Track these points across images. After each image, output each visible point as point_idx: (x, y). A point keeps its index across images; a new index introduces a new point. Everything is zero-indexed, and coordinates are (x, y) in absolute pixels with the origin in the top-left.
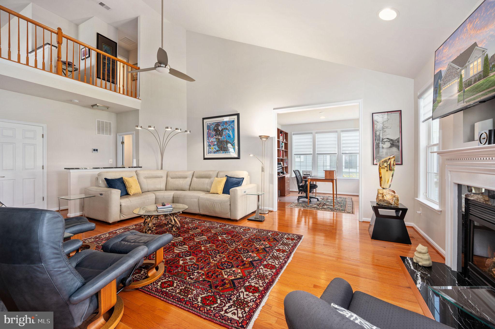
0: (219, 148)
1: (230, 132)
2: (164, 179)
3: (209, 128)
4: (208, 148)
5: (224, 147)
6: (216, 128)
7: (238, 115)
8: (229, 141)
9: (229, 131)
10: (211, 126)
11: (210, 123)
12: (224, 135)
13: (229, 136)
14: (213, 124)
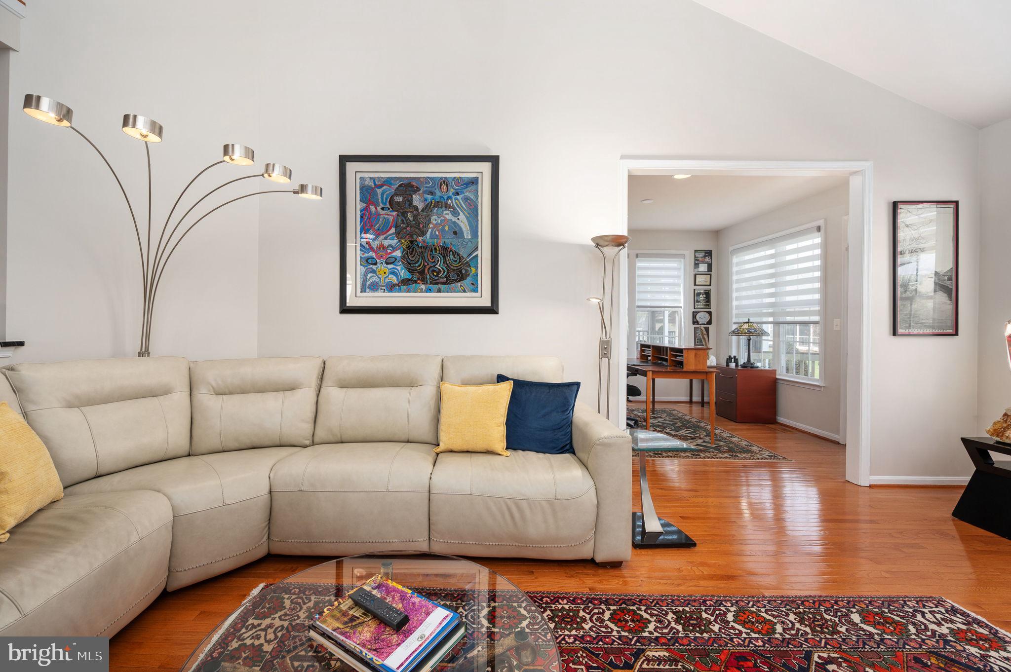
0: (411, 271)
1: (462, 216)
2: (180, 397)
3: (368, 193)
4: (361, 270)
5: (434, 271)
6: (399, 199)
7: (494, 161)
8: (454, 249)
9: (455, 214)
10: (379, 191)
11: (373, 179)
12: (436, 225)
13: (455, 233)
14: (388, 182)
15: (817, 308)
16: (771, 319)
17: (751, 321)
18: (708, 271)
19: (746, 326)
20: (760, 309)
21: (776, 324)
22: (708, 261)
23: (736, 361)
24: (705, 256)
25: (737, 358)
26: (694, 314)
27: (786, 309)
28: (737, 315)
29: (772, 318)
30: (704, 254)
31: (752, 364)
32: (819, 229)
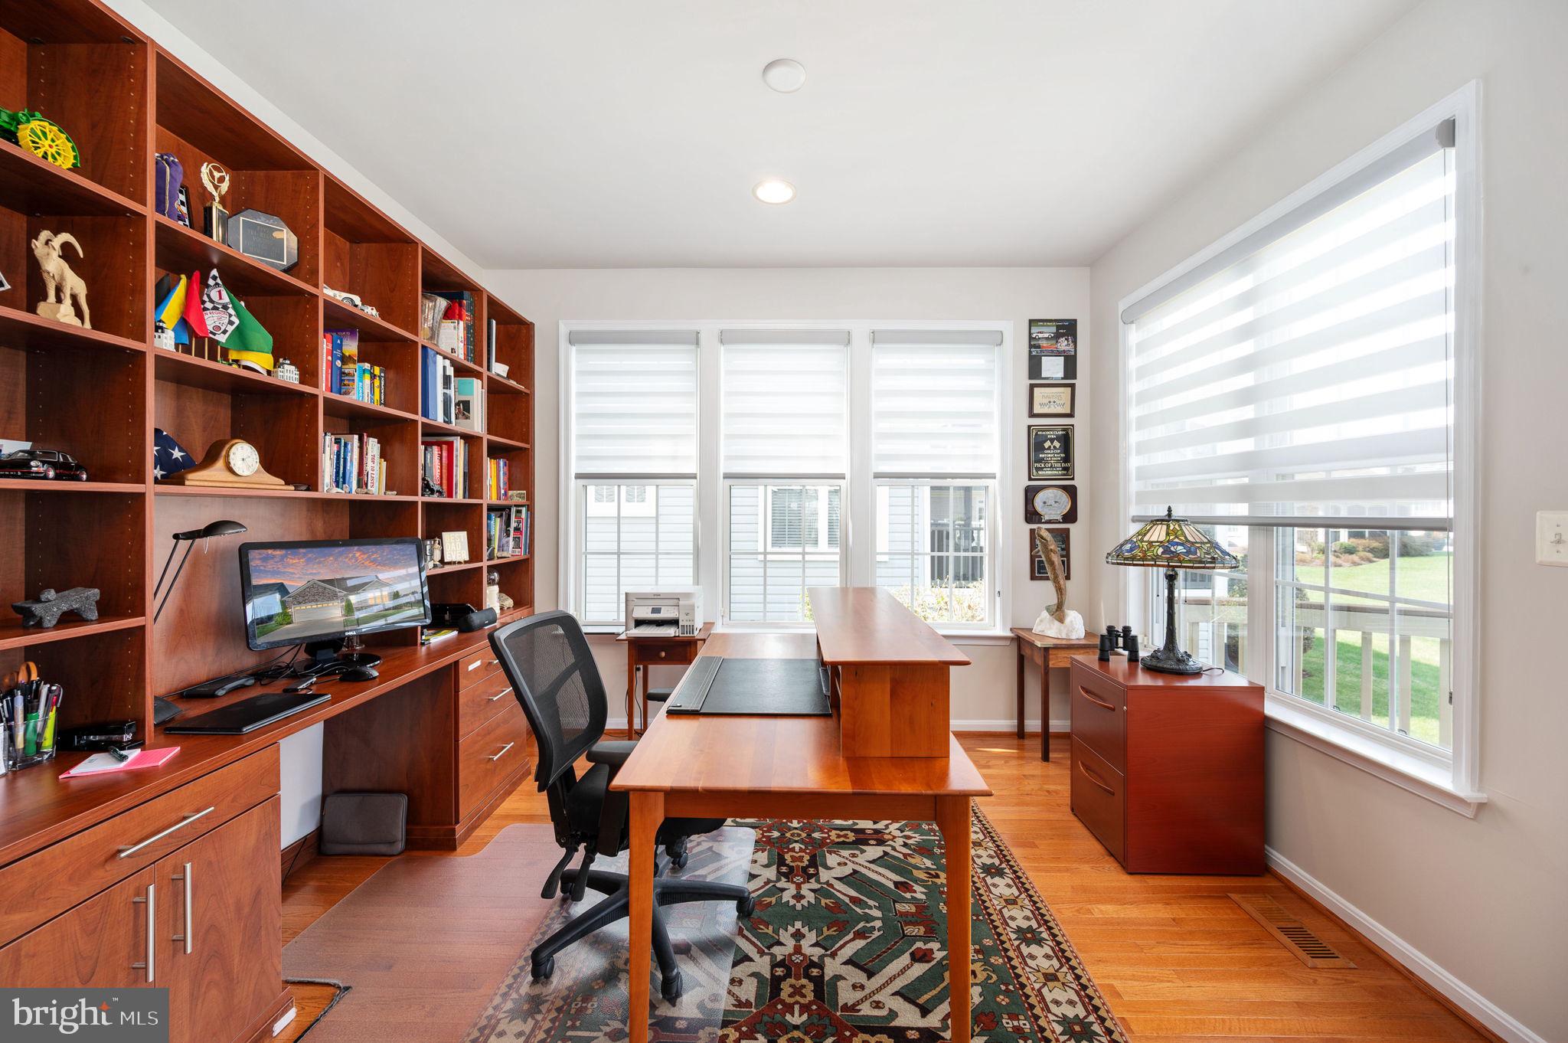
15: (1439, 465)
16: (1242, 509)
17: (1175, 514)
18: (1065, 378)
19: (1158, 534)
20: (1208, 476)
21: (1261, 525)
22: (1067, 348)
23: (1131, 643)
24: (1057, 336)
25: (1133, 633)
26: (1030, 494)
27: (1293, 476)
28: (1142, 497)
29: (1246, 505)
30: (1054, 329)
31: (1180, 661)
32: (1448, 133)
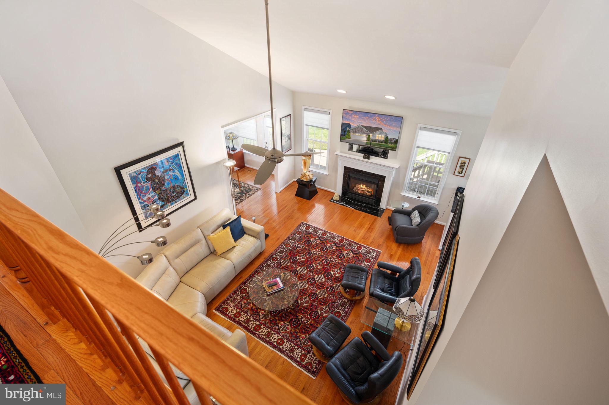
0: (163, 201)
1: (176, 171)
3: (135, 179)
4: (143, 211)
5: (172, 197)
6: (150, 176)
7: (182, 144)
8: (177, 185)
9: (174, 171)
10: (140, 176)
11: (136, 172)
12: (168, 180)
13: (176, 179)
14: (141, 171)
